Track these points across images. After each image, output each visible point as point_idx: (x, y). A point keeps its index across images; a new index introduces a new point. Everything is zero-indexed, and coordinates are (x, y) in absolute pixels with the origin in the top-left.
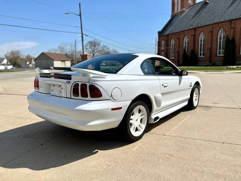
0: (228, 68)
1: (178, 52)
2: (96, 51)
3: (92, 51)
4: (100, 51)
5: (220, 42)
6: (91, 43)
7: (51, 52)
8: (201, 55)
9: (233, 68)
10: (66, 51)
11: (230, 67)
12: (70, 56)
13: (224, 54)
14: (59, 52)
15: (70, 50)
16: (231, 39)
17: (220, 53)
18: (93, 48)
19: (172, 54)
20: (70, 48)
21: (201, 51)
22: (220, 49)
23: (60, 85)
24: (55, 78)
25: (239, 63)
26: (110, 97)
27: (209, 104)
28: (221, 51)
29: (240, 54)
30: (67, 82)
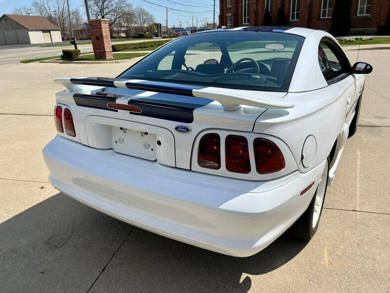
0: (342, 40)
1: (256, 13)
2: (106, 11)
3: (99, 10)
4: (114, 11)
7: (19, 13)
8: (293, 18)
9: (350, 41)
10: (49, 11)
11: (345, 38)
12: (58, 21)
13: (332, 16)
14: (35, 13)
15: (57, 9)
17: (326, 14)
18: (100, 4)
19: (245, 16)
20: (55, 4)
21: (293, 11)
22: (325, 7)
24: (131, 113)
25: (354, 32)
26: (298, 164)
27: (369, 120)
28: (327, 9)
29: (358, 15)
30: (177, 128)
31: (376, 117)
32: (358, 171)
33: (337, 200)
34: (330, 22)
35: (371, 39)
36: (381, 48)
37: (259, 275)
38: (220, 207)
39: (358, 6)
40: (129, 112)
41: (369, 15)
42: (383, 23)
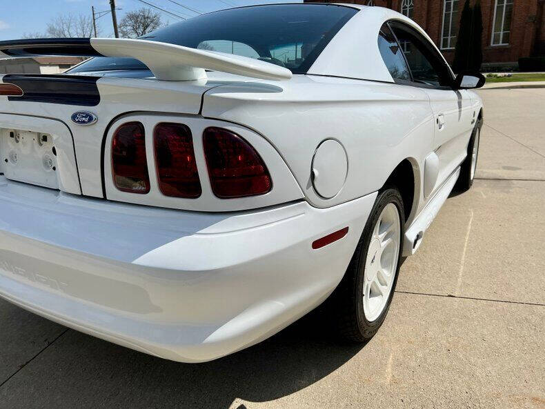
5: (447, 16)
6: (133, 17)
13: (456, 46)
16: (473, 9)
17: (447, 44)
22: (446, 34)
23: (44, 132)
24: (10, 99)
25: (487, 67)
26: (304, 188)
27: (494, 171)
28: (449, 38)
29: (492, 45)
30: (74, 117)
31: (504, 168)
32: (467, 238)
33: (426, 281)
34: (454, 54)
35: (509, 76)
36: (522, 87)
37: (264, 403)
38: (136, 262)
39: (491, 34)
40: (7, 96)
41: (507, 44)
42: (526, 55)
